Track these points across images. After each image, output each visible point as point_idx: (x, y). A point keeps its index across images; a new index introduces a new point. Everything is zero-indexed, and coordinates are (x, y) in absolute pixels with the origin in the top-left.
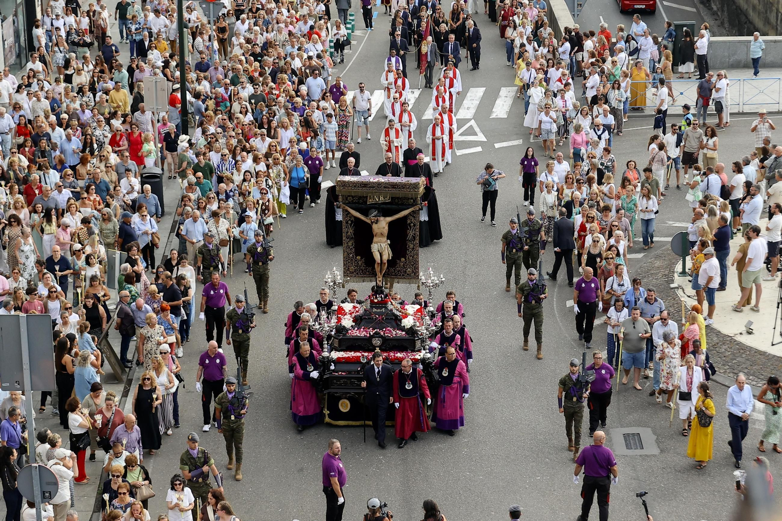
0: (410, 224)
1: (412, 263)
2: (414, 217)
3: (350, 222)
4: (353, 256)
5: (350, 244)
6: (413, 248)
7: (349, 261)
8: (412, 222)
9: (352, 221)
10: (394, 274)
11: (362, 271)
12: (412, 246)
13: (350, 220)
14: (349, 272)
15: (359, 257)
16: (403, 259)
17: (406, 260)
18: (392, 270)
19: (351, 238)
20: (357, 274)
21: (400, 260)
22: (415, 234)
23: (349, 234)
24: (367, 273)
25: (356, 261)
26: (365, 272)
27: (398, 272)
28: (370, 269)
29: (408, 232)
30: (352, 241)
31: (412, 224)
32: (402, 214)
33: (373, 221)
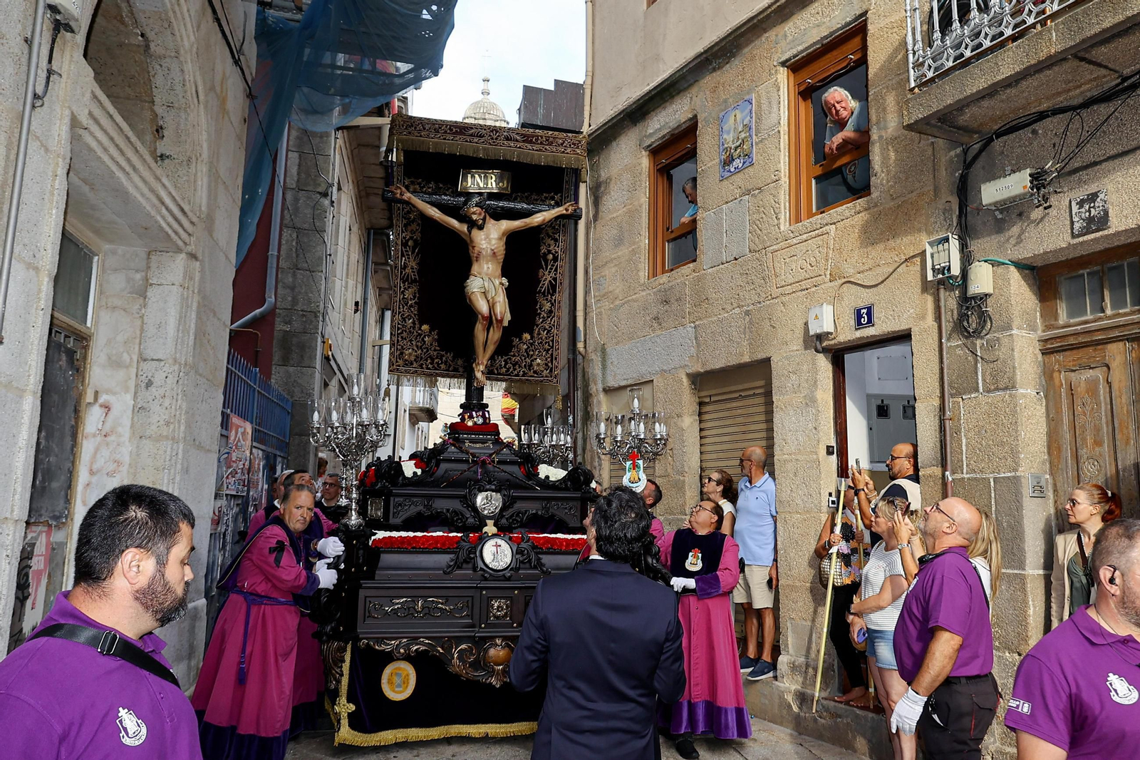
1: (547, 346)
2: (556, 240)
3: (411, 243)
4: (414, 323)
5: (409, 294)
6: (551, 312)
7: (405, 335)
8: (549, 252)
9: (415, 241)
10: (504, 370)
11: (433, 360)
12: (547, 306)
13: (411, 238)
14: (401, 362)
15: (425, 327)
16: (527, 336)
17: (532, 337)
18: (501, 361)
19: (414, 281)
20: (420, 366)
21: (521, 339)
22: (555, 279)
23: (407, 269)
24: (443, 366)
25: (420, 335)
26: (437, 363)
27: (514, 365)
28: (450, 356)
29: (541, 274)
30: (414, 289)
31: (551, 257)
32: (538, 219)
33: (474, 217)
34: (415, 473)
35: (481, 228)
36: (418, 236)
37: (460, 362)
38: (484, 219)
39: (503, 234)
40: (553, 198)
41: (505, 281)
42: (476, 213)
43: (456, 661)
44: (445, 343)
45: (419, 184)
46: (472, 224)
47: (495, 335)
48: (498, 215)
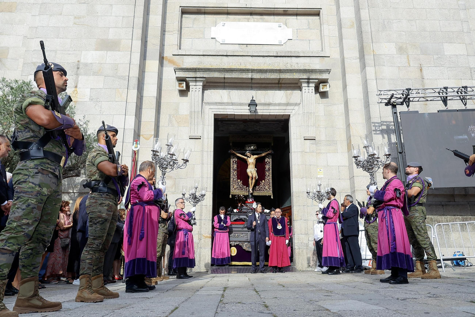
0: (267, 162)
1: (268, 183)
2: (269, 158)
3: (235, 161)
4: (236, 179)
5: (235, 173)
6: (269, 175)
7: (234, 182)
8: (268, 161)
9: (236, 161)
10: (258, 189)
11: (241, 188)
13: (235, 160)
14: (233, 189)
15: (239, 180)
17: (265, 181)
18: (258, 187)
19: (235, 170)
20: (238, 189)
21: (262, 182)
22: (269, 168)
23: (234, 168)
24: (243, 189)
25: (238, 182)
26: (242, 189)
27: (261, 188)
28: (245, 187)
29: (266, 166)
30: (236, 172)
31: (268, 162)
32: (263, 155)
33: (248, 155)
34: (236, 212)
35: (250, 158)
36: (236, 160)
37: (248, 188)
38: (250, 155)
39: (255, 159)
40: (267, 149)
41: (256, 169)
42: (248, 154)
43: (244, 247)
44: (244, 184)
45: (236, 149)
46: (248, 157)
47: (254, 181)
48: (253, 155)
